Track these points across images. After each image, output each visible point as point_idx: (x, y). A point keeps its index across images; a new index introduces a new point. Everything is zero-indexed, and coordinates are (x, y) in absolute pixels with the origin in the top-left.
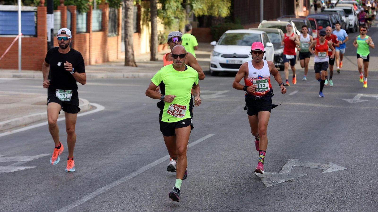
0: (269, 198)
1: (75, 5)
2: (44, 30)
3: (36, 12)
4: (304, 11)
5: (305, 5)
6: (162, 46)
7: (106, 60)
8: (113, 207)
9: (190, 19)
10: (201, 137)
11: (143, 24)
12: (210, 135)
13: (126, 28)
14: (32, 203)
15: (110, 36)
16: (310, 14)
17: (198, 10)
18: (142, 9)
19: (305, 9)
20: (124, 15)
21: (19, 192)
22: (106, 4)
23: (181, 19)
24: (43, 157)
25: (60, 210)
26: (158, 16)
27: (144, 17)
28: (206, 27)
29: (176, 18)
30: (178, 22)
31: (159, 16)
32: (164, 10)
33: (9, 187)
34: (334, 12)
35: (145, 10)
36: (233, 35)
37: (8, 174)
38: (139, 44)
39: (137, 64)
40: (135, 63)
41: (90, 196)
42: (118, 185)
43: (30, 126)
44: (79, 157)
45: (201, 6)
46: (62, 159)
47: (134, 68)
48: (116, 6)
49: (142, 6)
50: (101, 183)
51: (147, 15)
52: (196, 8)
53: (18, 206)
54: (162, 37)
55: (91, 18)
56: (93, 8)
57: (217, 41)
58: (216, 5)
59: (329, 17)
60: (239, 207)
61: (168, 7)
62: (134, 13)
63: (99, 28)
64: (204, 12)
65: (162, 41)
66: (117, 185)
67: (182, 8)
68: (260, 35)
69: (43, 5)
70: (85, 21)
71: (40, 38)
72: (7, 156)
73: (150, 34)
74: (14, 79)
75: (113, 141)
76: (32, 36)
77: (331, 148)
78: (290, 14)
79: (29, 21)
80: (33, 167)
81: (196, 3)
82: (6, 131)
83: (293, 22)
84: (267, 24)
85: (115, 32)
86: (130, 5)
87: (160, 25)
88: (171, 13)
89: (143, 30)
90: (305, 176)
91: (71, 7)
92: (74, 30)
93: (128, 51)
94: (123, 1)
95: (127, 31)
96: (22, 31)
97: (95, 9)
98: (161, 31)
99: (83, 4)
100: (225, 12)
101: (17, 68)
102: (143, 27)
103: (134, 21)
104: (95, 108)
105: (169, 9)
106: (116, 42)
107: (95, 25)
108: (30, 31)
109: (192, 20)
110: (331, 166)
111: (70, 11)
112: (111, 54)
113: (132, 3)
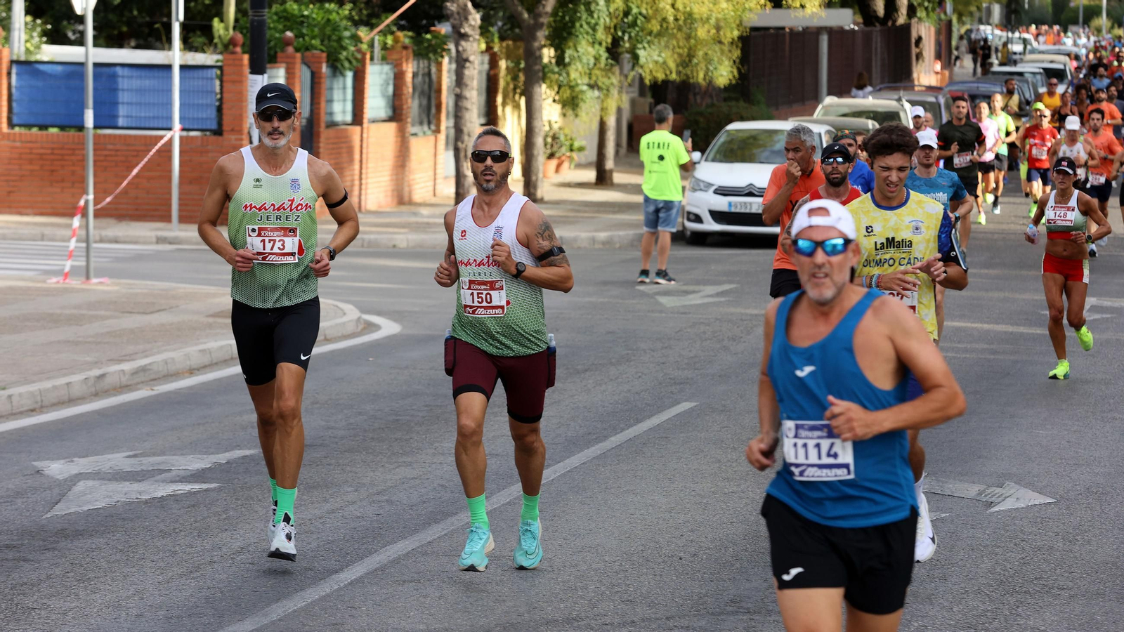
1: (322, 51)
2: (241, 117)
3: (220, 68)
4: (937, 73)
5: (938, 56)
6: (554, 163)
7: (402, 198)
8: (425, 597)
9: (630, 90)
10: (661, 409)
11: (504, 104)
12: (685, 406)
13: (459, 114)
14: (209, 582)
15: (415, 135)
16: (952, 82)
17: (651, 66)
18: (503, 64)
19: (938, 67)
20: (454, 78)
21: (175, 553)
22: (405, 48)
23: (606, 91)
24: (239, 458)
25: (285, 602)
26: (545, 83)
27: (508, 84)
29: (591, 86)
30: (598, 98)
31: (548, 81)
32: (561, 67)
33: (148, 538)
34: (1016, 77)
35: (511, 65)
36: (746, 135)
37: (146, 502)
42: (438, 538)
43: (202, 374)
44: (334, 461)
45: (659, 56)
48: (431, 55)
49: (502, 56)
50: (393, 531)
51: (515, 78)
52: (647, 62)
53: (175, 588)
54: (555, 138)
55: (366, 86)
56: (372, 59)
57: (703, 152)
58: (701, 53)
60: (766, 600)
61: (572, 58)
62: (480, 72)
63: (386, 112)
64: (668, 72)
65: (555, 149)
66: (435, 537)
67: (610, 61)
69: (239, 49)
70: (349, 94)
71: (229, 138)
72: (143, 455)
73: (521, 129)
74: (160, 247)
75: (423, 417)
76: (208, 133)
77: (1012, 444)
78: (900, 80)
79: (202, 92)
80: (212, 486)
81: (648, 49)
82: (139, 386)
83: (908, 101)
84: (839, 105)
85: (429, 123)
86: (469, 53)
87: (550, 105)
88: (581, 73)
89: (505, 118)
90: (942, 519)
91: (313, 56)
92: (319, 119)
93: (465, 176)
94: (451, 40)
95: (463, 121)
96: (181, 118)
97: (376, 61)
98: (553, 122)
99: (345, 49)
100: (725, 74)
101: (166, 218)
102: (503, 110)
103: (479, 94)
104: (376, 327)
105: (575, 64)
106: (432, 151)
107: (376, 104)
108: (202, 119)
109: (636, 94)
110: (1012, 492)
111: (309, 67)
112: (418, 183)
113: (475, 45)
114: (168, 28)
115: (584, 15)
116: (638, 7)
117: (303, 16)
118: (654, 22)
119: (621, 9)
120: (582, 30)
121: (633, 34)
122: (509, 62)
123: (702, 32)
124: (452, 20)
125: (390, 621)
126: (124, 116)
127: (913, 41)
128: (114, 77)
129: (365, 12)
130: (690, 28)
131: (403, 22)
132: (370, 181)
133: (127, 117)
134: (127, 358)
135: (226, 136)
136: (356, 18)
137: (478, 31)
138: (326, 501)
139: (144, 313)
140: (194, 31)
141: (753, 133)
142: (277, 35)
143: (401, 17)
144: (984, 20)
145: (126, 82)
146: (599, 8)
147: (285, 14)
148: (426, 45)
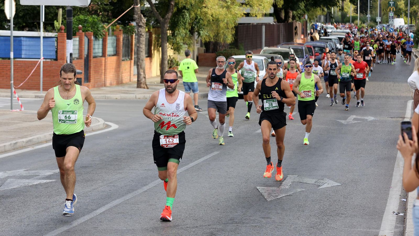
0: (270, 211)
1: (92, 32)
2: (64, 54)
3: (57, 37)
4: (302, 39)
5: (303, 33)
7: (120, 82)
8: (126, 218)
9: (198, 45)
10: (207, 154)
11: (154, 50)
13: (139, 53)
14: (52, 213)
15: (123, 60)
17: (204, 36)
18: (154, 36)
19: (302, 37)
20: (137, 41)
21: (41, 203)
22: (120, 30)
23: (189, 45)
25: (78, 220)
26: (168, 42)
27: (155, 43)
28: (212, 53)
29: (184, 44)
30: (186, 47)
32: (174, 37)
33: (31, 198)
34: (329, 40)
37: (31, 186)
38: (150, 68)
39: (148, 86)
40: (146, 85)
41: (105, 207)
42: (131, 198)
44: (95, 172)
45: (207, 33)
46: (80, 173)
47: (146, 90)
48: (129, 33)
49: (154, 33)
50: (115, 196)
51: (158, 41)
53: (40, 215)
55: (107, 44)
56: (109, 34)
58: (221, 32)
59: (325, 45)
60: (242, 219)
61: (177, 34)
62: (146, 39)
63: (114, 52)
64: (210, 39)
65: (171, 65)
66: (129, 198)
67: (190, 35)
68: (262, 60)
69: (63, 31)
70: (101, 46)
71: (60, 61)
72: (30, 170)
73: (160, 58)
74: (36, 99)
75: (126, 157)
76: (53, 60)
77: (327, 165)
78: (290, 42)
79: (51, 46)
80: (53, 180)
81: (204, 31)
82: (29, 147)
83: (292, 48)
84: (268, 50)
85: (128, 56)
86: (142, 32)
87: (170, 50)
88: (180, 39)
89: (154, 55)
90: (303, 191)
91: (89, 33)
92: (91, 55)
93: (140, 75)
94: (136, 28)
95: (140, 55)
96: (43, 55)
97: (110, 35)
98: (171, 56)
99: (99, 31)
100: (230, 39)
101: (39, 89)
102: (154, 52)
103: (145, 46)
104: (110, 126)
105: (178, 36)
106: (130, 66)
107: (110, 49)
108: (51, 55)
109: (199, 46)
110: (326, 181)
111: (87, 37)
112: (124, 77)
113: (144, 29)
114: (39, 24)
115: (182, 19)
116: (200, 16)
117: (85, 20)
118: (205, 21)
119: (194, 17)
120: (181, 24)
121: (198, 26)
122: (156, 35)
123: (222, 25)
124: (136, 21)
125: (114, 226)
126: (24, 54)
127: (294, 28)
128: (20, 41)
129: (106, 18)
130: (218, 24)
131: (119, 22)
132: (107, 76)
133: (25, 54)
134: (25, 137)
135: (59, 61)
136: (103, 20)
137: (145, 25)
138: (92, 186)
139: (30, 122)
140: (48, 25)
141: (239, 60)
142: (76, 26)
143: (119, 20)
144: (318, 21)
145: (25, 43)
146: (187, 17)
147: (79, 19)
148: (127, 29)
